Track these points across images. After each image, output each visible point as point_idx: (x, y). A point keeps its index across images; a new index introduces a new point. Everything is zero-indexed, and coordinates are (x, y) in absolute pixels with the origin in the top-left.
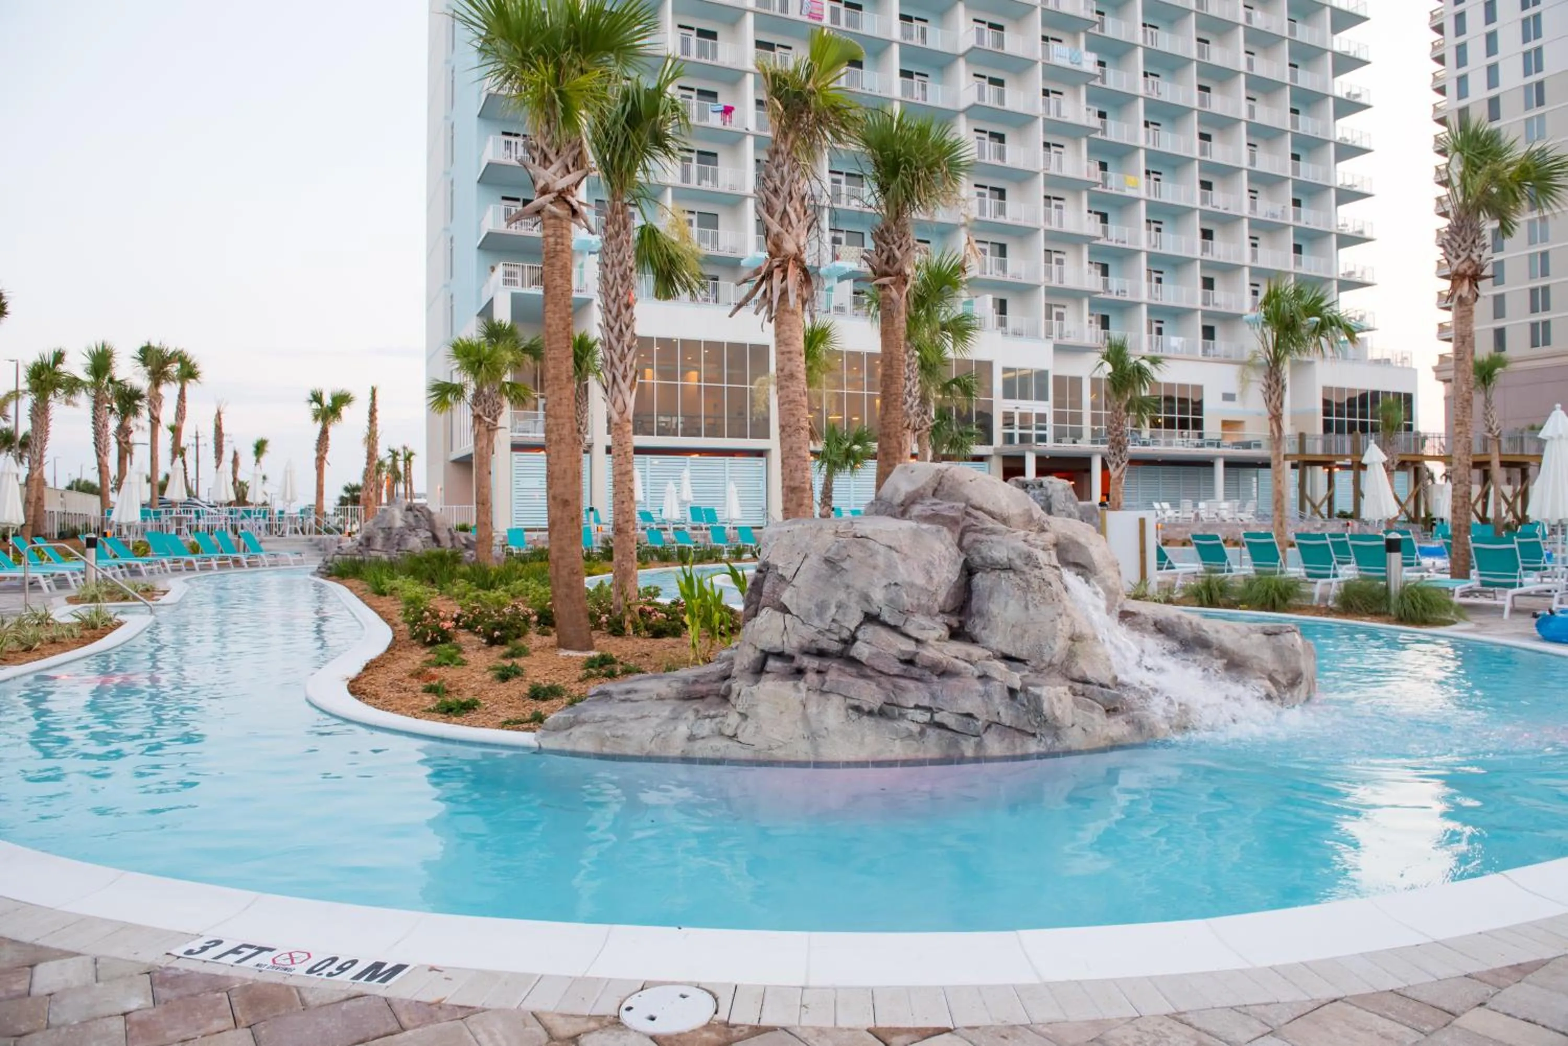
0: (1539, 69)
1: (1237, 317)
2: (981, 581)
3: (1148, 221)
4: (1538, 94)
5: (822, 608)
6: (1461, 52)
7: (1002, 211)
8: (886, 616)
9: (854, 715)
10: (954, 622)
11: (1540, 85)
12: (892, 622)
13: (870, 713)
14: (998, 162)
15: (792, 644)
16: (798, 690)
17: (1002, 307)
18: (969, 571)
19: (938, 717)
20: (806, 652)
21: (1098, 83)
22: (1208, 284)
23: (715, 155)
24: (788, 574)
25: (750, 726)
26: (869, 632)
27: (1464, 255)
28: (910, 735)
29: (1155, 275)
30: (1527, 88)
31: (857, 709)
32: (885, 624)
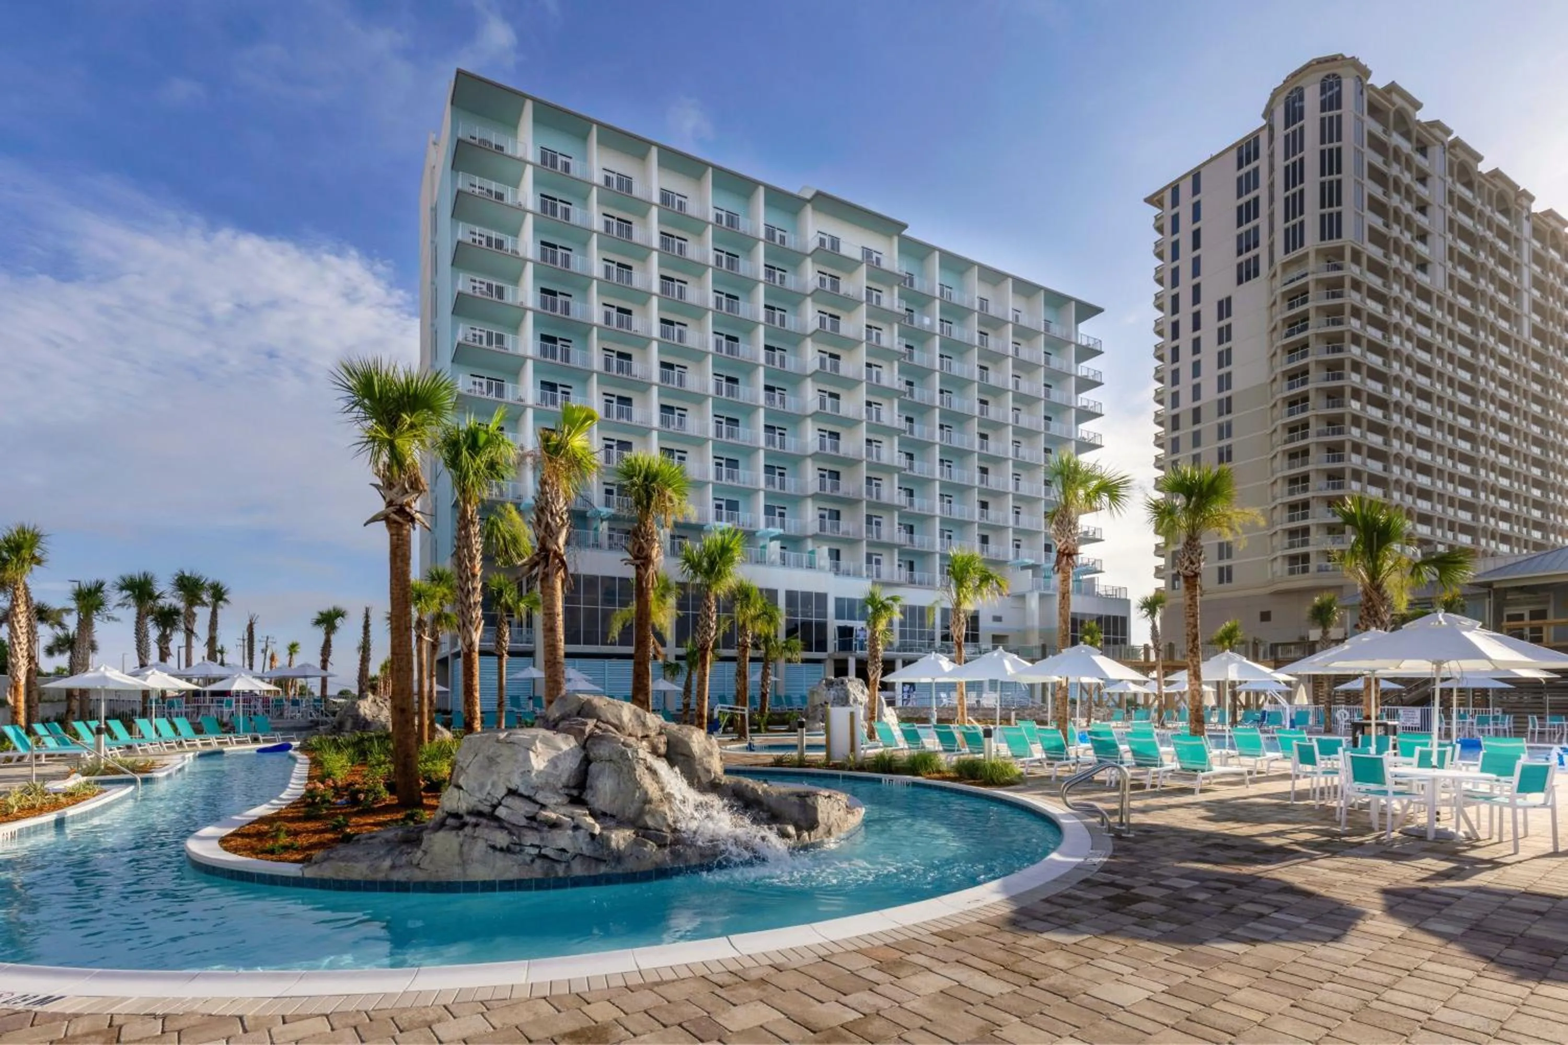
0: (1229, 387)
1: (1005, 562)
2: (593, 767)
3: (941, 495)
4: (1226, 406)
5: (482, 786)
6: (1175, 374)
7: (836, 487)
8: (522, 790)
9: (491, 851)
10: (575, 793)
11: (1229, 399)
12: (526, 793)
13: (501, 850)
14: (833, 453)
15: (463, 807)
16: (458, 836)
17: (836, 555)
18: (587, 761)
19: (543, 851)
20: (470, 813)
21: (908, 398)
22: (984, 540)
23: (630, 444)
24: (465, 766)
25: (427, 859)
26: (509, 801)
27: (1064, 540)
28: (525, 863)
29: (946, 533)
30: (1220, 402)
31: (493, 847)
32: (521, 796)
